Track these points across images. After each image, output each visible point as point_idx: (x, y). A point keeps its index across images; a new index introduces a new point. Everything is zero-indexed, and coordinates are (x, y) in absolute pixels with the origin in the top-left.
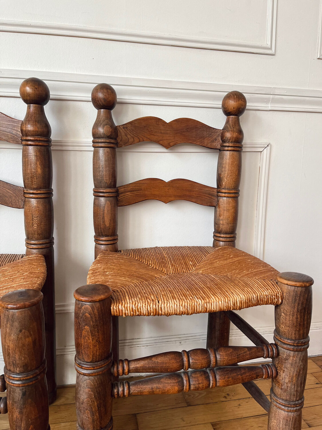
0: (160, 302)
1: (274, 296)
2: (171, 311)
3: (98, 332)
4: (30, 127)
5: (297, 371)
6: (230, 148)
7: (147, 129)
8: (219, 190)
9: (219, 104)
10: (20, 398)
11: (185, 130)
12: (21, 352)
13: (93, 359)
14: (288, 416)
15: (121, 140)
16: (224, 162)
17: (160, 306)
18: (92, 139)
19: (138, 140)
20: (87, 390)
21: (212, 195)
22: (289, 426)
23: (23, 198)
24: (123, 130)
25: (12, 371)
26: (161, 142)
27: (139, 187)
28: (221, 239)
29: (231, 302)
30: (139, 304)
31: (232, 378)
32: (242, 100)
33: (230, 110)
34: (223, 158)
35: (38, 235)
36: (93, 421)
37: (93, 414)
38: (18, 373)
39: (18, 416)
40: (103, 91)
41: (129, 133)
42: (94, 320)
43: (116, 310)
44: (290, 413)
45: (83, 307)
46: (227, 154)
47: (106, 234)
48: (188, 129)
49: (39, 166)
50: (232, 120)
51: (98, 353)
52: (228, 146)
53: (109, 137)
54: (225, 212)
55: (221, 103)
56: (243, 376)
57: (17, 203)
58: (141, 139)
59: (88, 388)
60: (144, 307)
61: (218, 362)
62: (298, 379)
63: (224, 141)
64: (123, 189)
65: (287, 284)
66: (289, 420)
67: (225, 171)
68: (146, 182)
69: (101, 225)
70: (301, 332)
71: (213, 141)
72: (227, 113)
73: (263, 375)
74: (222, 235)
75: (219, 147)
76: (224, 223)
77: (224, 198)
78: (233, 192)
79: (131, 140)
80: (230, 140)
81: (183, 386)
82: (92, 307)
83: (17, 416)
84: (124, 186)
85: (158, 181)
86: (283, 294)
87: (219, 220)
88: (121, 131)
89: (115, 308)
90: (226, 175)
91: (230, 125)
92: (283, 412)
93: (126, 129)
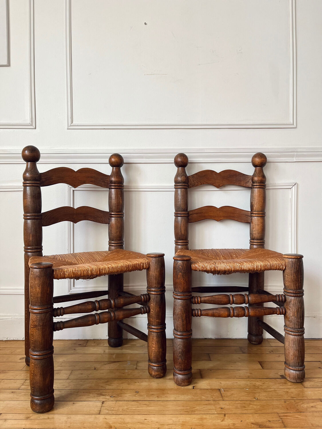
0: (217, 264)
1: (280, 265)
2: (222, 269)
3: (186, 276)
5: (297, 309)
6: (257, 187)
7: (206, 177)
8: (252, 212)
9: (250, 160)
11: (229, 177)
13: (183, 290)
14: (294, 338)
15: (191, 184)
16: (254, 195)
17: (216, 266)
18: (174, 184)
19: (200, 184)
20: (180, 307)
21: (248, 216)
22: (296, 345)
26: (214, 184)
27: (201, 211)
28: (255, 243)
29: (255, 266)
30: (206, 264)
31: (258, 311)
32: (263, 158)
33: (256, 164)
34: (253, 192)
36: (183, 325)
37: (183, 321)
40: (181, 157)
41: (195, 180)
42: (184, 269)
43: (194, 267)
44: (295, 337)
45: (178, 263)
46: (256, 190)
48: (231, 176)
50: (258, 170)
51: (186, 288)
52: (256, 185)
53: (184, 182)
54: (256, 226)
55: (251, 159)
56: (265, 310)
58: (202, 183)
59: (181, 306)
60: (208, 266)
61: (250, 300)
62: (298, 314)
63: (253, 182)
65: (287, 258)
66: (295, 341)
67: (255, 200)
68: (206, 208)
69: (179, 233)
70: (297, 285)
71: (246, 183)
72: (255, 166)
73: (277, 311)
74: (255, 241)
75: (250, 186)
76: (256, 233)
77: (255, 217)
78: (261, 213)
79: (196, 184)
80: (257, 181)
81: (230, 313)
82: (183, 263)
84: (192, 211)
85: (213, 208)
86: (286, 264)
87: (253, 231)
88: (191, 179)
89: (193, 266)
90: (256, 203)
91: (257, 173)
92: (291, 336)
93: (193, 178)
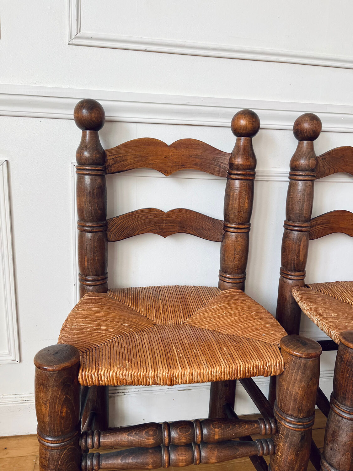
4: (239, 161)
7: (343, 160)
10: (299, 441)
12: (308, 399)
19: (333, 171)
23: (223, 232)
24: (322, 161)
25: (295, 416)
27: (328, 220)
35: (238, 270)
38: (302, 418)
39: (294, 458)
40: (314, 122)
41: (327, 164)
47: (299, 270)
49: (247, 201)
57: (216, 237)
58: (336, 170)
64: (314, 222)
68: (337, 214)
69: (295, 261)
79: (327, 172)
83: (292, 458)
85: (347, 214)
88: (320, 162)
93: (324, 160)
